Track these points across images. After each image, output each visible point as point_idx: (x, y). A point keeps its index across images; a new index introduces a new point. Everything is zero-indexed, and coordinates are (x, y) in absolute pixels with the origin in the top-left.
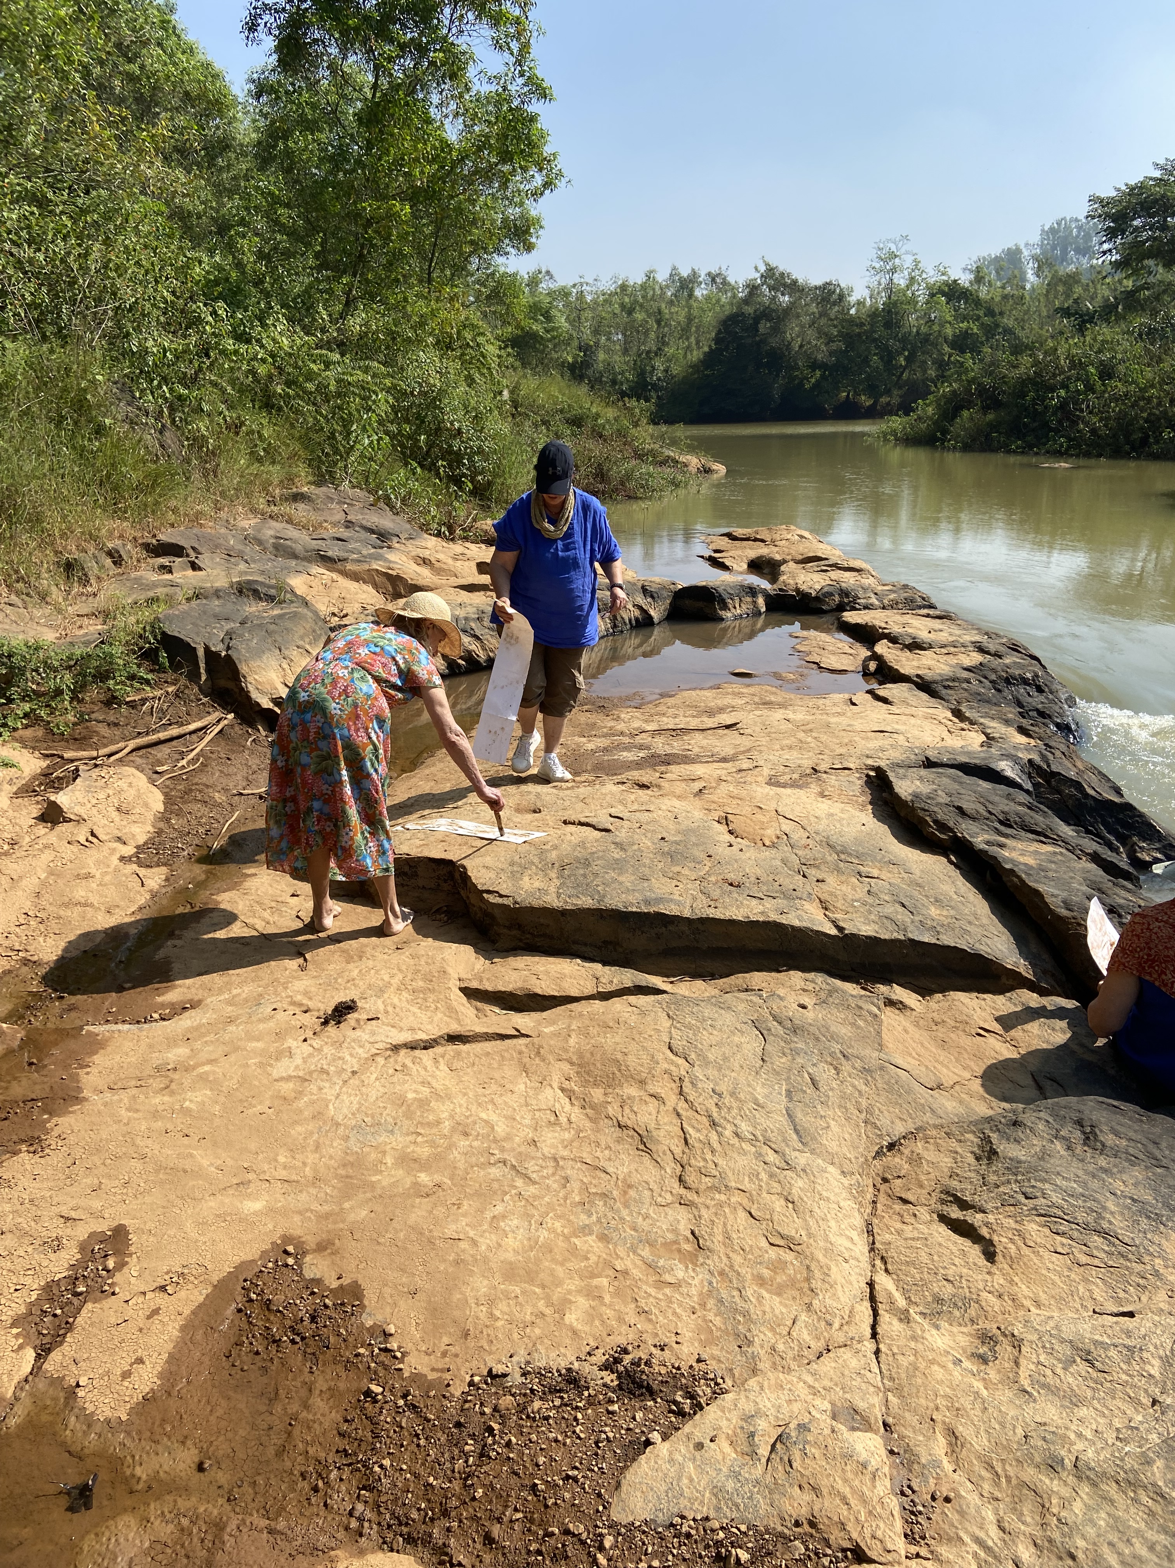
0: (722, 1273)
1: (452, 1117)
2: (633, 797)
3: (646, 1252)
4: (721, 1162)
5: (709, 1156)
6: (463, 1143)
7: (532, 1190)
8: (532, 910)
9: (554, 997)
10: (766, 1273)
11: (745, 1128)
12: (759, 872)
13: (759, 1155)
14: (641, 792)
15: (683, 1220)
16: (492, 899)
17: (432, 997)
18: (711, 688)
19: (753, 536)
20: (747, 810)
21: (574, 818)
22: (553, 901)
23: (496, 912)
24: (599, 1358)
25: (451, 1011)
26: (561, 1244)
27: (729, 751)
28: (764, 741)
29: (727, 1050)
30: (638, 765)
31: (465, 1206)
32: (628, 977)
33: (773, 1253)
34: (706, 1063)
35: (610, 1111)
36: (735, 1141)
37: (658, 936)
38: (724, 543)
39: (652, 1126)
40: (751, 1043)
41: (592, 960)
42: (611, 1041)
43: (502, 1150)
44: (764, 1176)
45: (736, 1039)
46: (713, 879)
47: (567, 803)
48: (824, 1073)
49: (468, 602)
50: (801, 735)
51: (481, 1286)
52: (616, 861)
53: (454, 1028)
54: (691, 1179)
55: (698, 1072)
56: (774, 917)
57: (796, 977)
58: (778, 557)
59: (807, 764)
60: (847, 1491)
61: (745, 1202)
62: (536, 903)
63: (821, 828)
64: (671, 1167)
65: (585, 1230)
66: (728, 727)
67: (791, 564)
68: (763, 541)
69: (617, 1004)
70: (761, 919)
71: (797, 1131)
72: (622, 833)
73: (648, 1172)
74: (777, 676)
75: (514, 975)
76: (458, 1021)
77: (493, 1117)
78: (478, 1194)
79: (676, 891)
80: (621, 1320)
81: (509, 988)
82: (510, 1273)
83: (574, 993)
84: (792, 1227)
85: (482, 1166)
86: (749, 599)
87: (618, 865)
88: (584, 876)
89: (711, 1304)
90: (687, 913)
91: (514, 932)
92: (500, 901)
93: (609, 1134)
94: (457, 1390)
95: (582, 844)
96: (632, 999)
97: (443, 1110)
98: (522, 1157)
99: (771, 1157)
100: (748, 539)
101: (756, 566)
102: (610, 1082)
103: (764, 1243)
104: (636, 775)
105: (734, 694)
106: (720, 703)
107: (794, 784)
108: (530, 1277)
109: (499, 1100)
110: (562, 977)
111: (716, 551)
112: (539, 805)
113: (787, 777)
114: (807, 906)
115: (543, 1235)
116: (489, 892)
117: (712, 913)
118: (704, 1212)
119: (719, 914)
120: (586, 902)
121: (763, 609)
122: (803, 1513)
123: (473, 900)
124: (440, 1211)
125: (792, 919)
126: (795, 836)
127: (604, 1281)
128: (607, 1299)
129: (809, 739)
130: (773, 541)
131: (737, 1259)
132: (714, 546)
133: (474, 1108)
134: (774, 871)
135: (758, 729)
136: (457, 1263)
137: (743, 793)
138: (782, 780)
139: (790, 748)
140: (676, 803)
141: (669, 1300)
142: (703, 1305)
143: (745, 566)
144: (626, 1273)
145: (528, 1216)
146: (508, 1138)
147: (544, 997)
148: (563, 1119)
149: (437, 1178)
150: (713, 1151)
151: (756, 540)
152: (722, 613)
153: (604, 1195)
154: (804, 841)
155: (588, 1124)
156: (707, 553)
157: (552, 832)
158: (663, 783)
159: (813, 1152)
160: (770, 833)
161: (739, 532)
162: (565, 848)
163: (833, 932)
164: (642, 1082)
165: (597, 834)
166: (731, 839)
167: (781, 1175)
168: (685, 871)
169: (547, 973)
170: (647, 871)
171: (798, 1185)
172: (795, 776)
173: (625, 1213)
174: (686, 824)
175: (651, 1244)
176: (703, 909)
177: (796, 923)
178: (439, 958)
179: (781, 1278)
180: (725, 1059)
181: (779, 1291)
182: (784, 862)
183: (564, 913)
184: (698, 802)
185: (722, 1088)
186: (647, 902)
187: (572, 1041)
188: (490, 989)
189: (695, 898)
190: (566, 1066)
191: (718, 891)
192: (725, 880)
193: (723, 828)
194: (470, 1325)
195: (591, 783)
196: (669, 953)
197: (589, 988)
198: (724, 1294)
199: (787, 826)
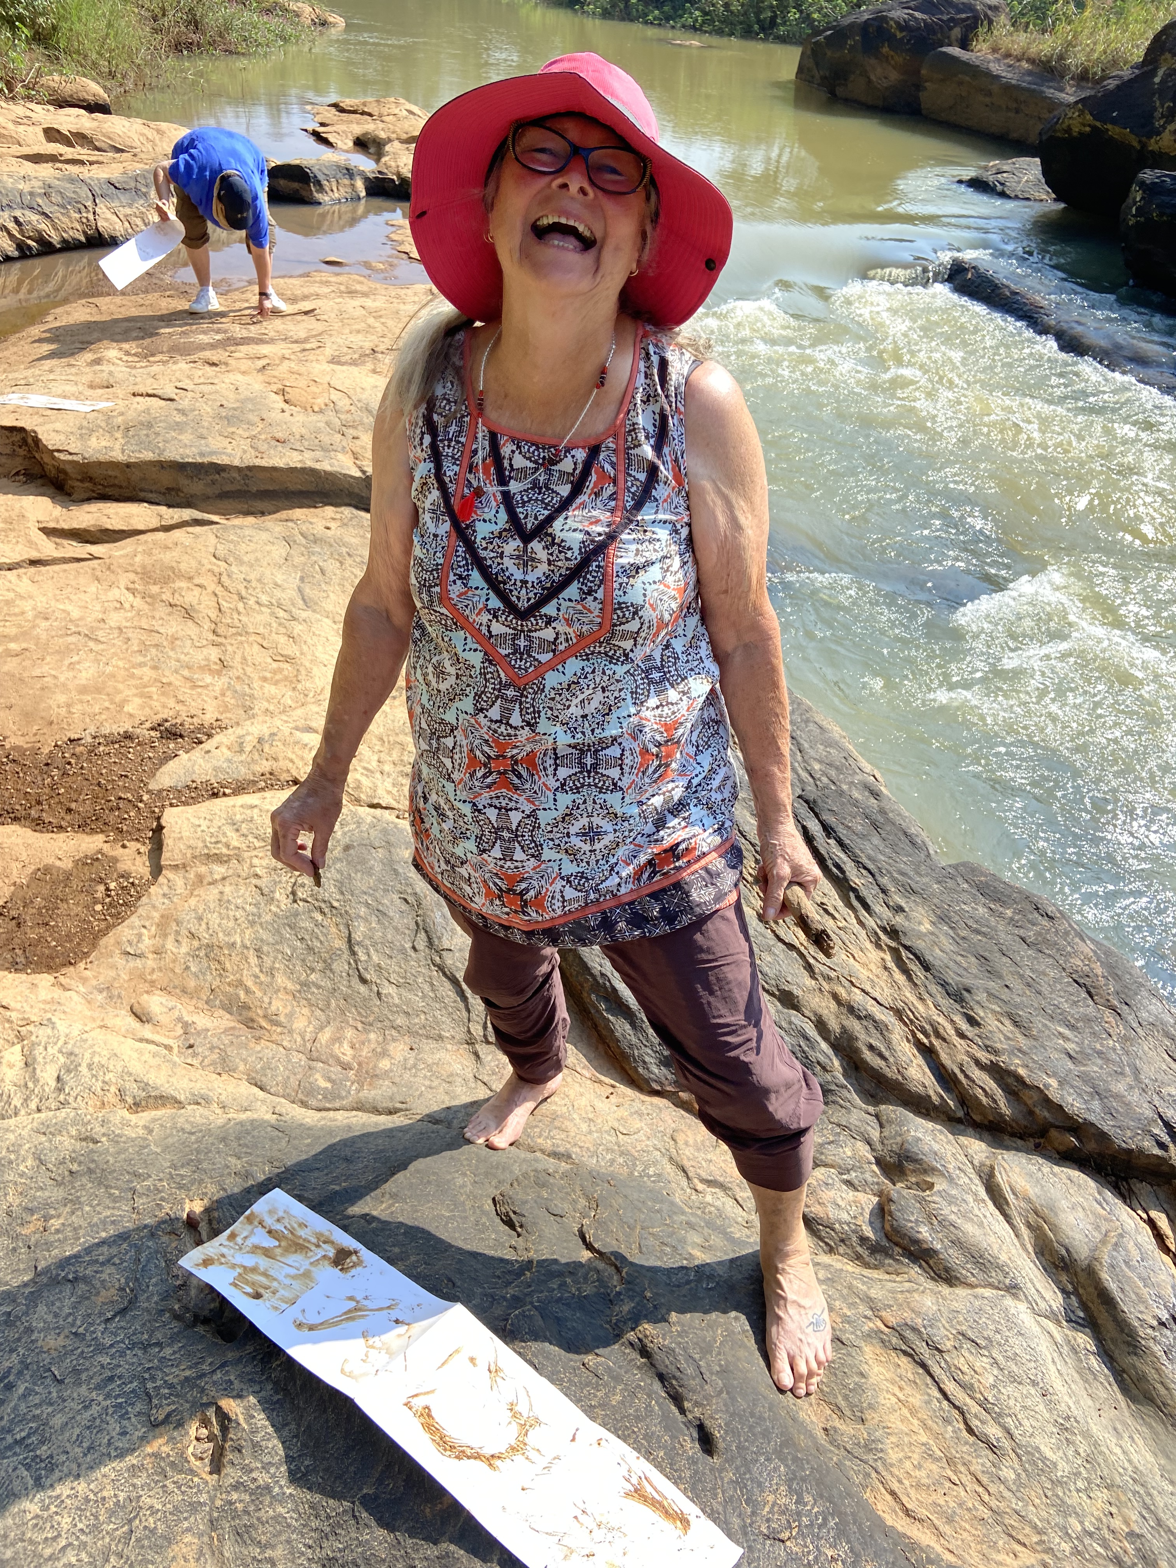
0: (238, 678)
1: (34, 609)
2: (200, 373)
3: (186, 673)
4: (244, 619)
5: (235, 616)
6: (44, 624)
7: (101, 647)
8: (100, 463)
9: (123, 531)
10: (269, 675)
11: (264, 599)
12: (303, 431)
13: (273, 614)
14: (207, 368)
15: (214, 654)
16: (62, 456)
17: (12, 535)
18: (301, 276)
19: (361, 108)
20: (302, 383)
21: (142, 389)
22: (118, 455)
23: (68, 468)
24: (148, 725)
25: (31, 543)
26: (122, 672)
27: (302, 335)
28: (337, 326)
29: (259, 555)
30: (213, 346)
31: (48, 659)
32: (187, 514)
33: (275, 665)
34: (241, 562)
35: (164, 597)
36: (257, 607)
37: (213, 482)
38: (331, 114)
39: (195, 602)
40: (279, 551)
41: (158, 504)
42: (167, 557)
43: (77, 626)
44: (274, 625)
45: (268, 548)
46: (263, 437)
47: (139, 380)
48: (331, 566)
49: (33, 174)
50: (371, 321)
51: (62, 698)
52: (177, 423)
53: (34, 555)
54: (220, 631)
55: (234, 569)
56: (309, 464)
57: (329, 511)
58: (383, 135)
59: (368, 345)
60: (293, 757)
61: (259, 640)
62: (102, 458)
63: (364, 397)
64: (207, 625)
65: (141, 665)
66: (306, 313)
67: (396, 144)
68: (370, 115)
69: (177, 534)
70: (299, 465)
71: (304, 600)
72: (185, 402)
73: (191, 629)
74: (367, 265)
75: (89, 516)
76: (38, 551)
77: (69, 608)
78: (58, 652)
79: (230, 447)
80: (164, 706)
81: (83, 526)
82: (83, 690)
83: (141, 527)
84: (291, 650)
85: (61, 636)
86: (347, 182)
87: (179, 427)
88: (147, 435)
89: (228, 693)
90: (237, 463)
91: (87, 484)
92: (70, 458)
93: (162, 611)
94: (46, 750)
95: (147, 411)
96: (190, 529)
97: (27, 605)
98: (93, 629)
99: (281, 614)
100: (354, 112)
101: (362, 144)
102: (165, 581)
103: (269, 660)
104: (208, 354)
105: (321, 282)
106: (306, 291)
107: (354, 363)
108: (98, 690)
109: (72, 597)
110: (130, 516)
111: (322, 125)
112: (111, 381)
113: (348, 357)
114: (340, 456)
115: (109, 669)
116: (59, 451)
117: (258, 462)
118: (229, 648)
119: (264, 463)
120: (148, 455)
121: (363, 194)
122: (268, 769)
123: (46, 459)
124: (27, 663)
125: (325, 466)
126: (340, 404)
127: (154, 689)
128: (155, 697)
129: (377, 325)
130: (381, 116)
131: (249, 670)
132: (319, 119)
133: (53, 603)
134: (318, 431)
135: (333, 315)
136: (42, 689)
137: (303, 370)
138: (343, 359)
139: (358, 332)
140: (240, 377)
141: (200, 694)
142: (223, 695)
143: (351, 144)
144: (170, 684)
145: (98, 661)
146: (81, 619)
147: (114, 531)
148: (127, 606)
149: (24, 645)
150: (239, 613)
151: (363, 113)
152: (319, 196)
153: (156, 645)
154: (347, 408)
155: (146, 607)
156: (312, 126)
157: (120, 402)
158: (231, 361)
159: (314, 611)
160: (320, 402)
161: (347, 102)
162: (131, 414)
163: (358, 474)
164: (190, 578)
165: (163, 403)
166: (286, 406)
167: (287, 624)
168: (240, 431)
169: (117, 513)
170: (205, 432)
171: (298, 628)
172: (356, 356)
173: (171, 654)
174: (244, 393)
175: (189, 668)
176: (250, 459)
177: (328, 468)
178: (17, 506)
179: (279, 677)
180: (257, 560)
181: (276, 683)
182: (328, 424)
183: (128, 465)
184: (260, 377)
185: (252, 576)
186: (202, 454)
187: (138, 559)
188: (66, 527)
189: (245, 452)
190: (132, 576)
191: (266, 446)
192: (273, 438)
193: (279, 398)
194: (54, 718)
195: (164, 363)
196: (224, 495)
197: (154, 523)
198: (238, 688)
199: (335, 396)
